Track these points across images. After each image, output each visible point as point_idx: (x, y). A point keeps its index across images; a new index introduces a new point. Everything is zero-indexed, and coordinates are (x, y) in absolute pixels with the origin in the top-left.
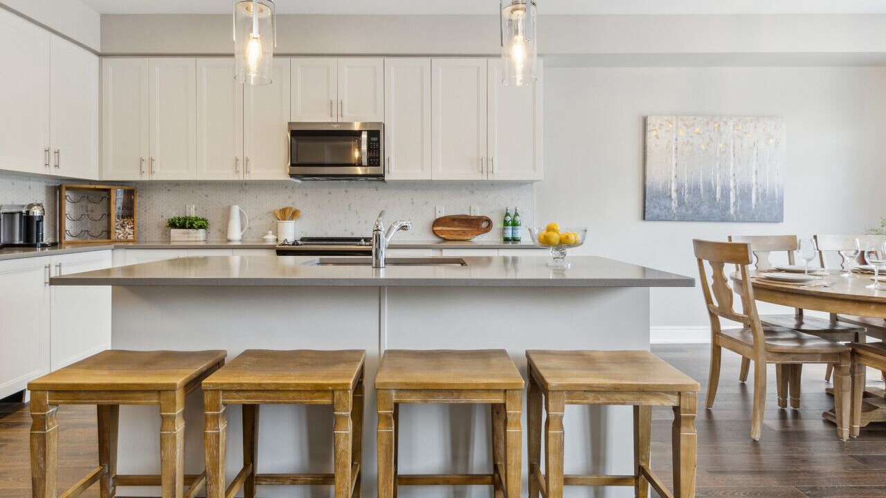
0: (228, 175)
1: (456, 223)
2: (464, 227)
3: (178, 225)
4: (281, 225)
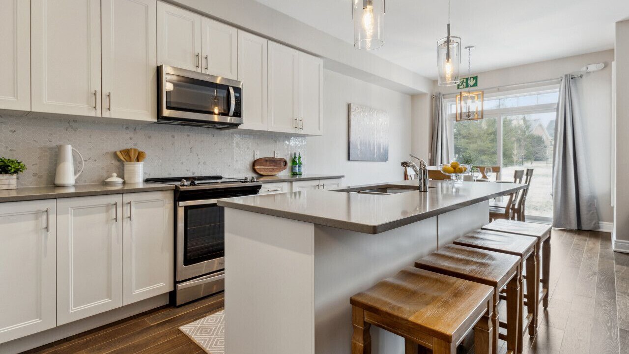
1: (268, 163)
2: (273, 166)
4: (128, 166)
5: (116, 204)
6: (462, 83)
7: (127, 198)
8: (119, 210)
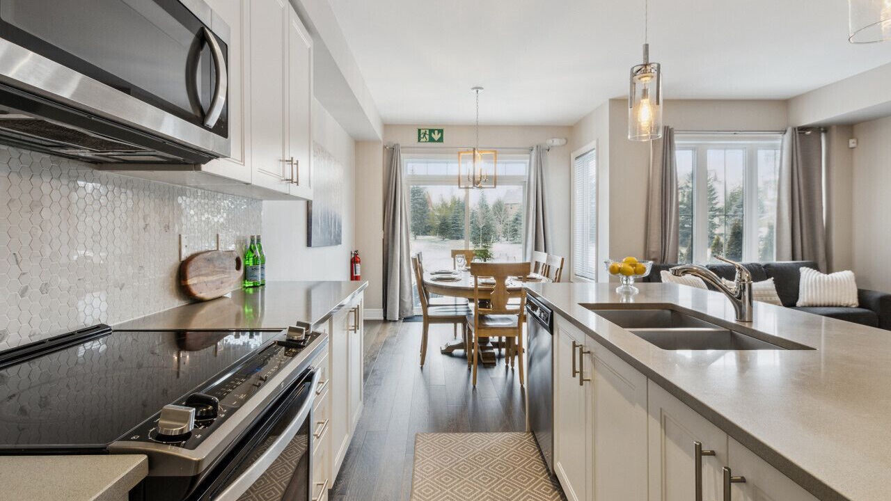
1: (211, 267)
2: (221, 272)
6: (424, 136)
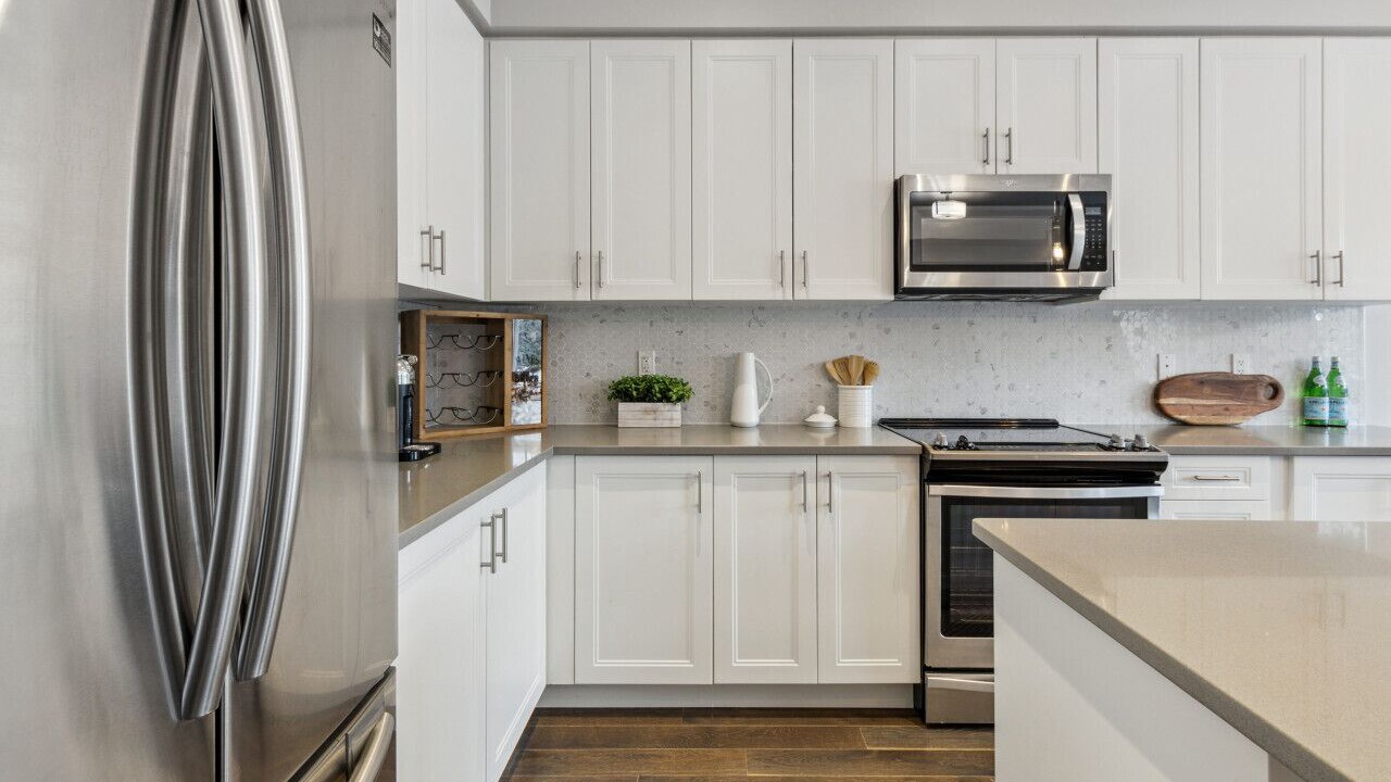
0: (760, 288)
1: (1207, 390)
2: (1225, 398)
3: (634, 393)
4: (846, 392)
5: (804, 475)
7: (828, 464)
8: (811, 487)
